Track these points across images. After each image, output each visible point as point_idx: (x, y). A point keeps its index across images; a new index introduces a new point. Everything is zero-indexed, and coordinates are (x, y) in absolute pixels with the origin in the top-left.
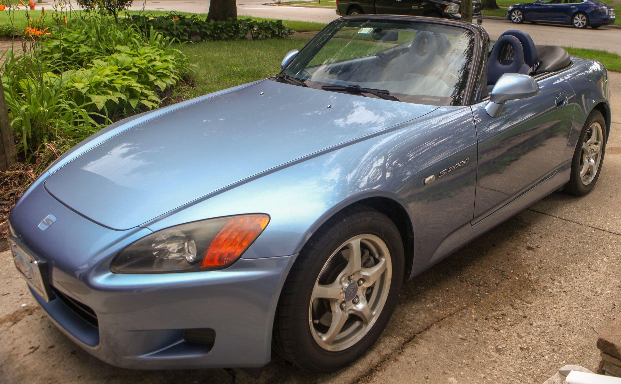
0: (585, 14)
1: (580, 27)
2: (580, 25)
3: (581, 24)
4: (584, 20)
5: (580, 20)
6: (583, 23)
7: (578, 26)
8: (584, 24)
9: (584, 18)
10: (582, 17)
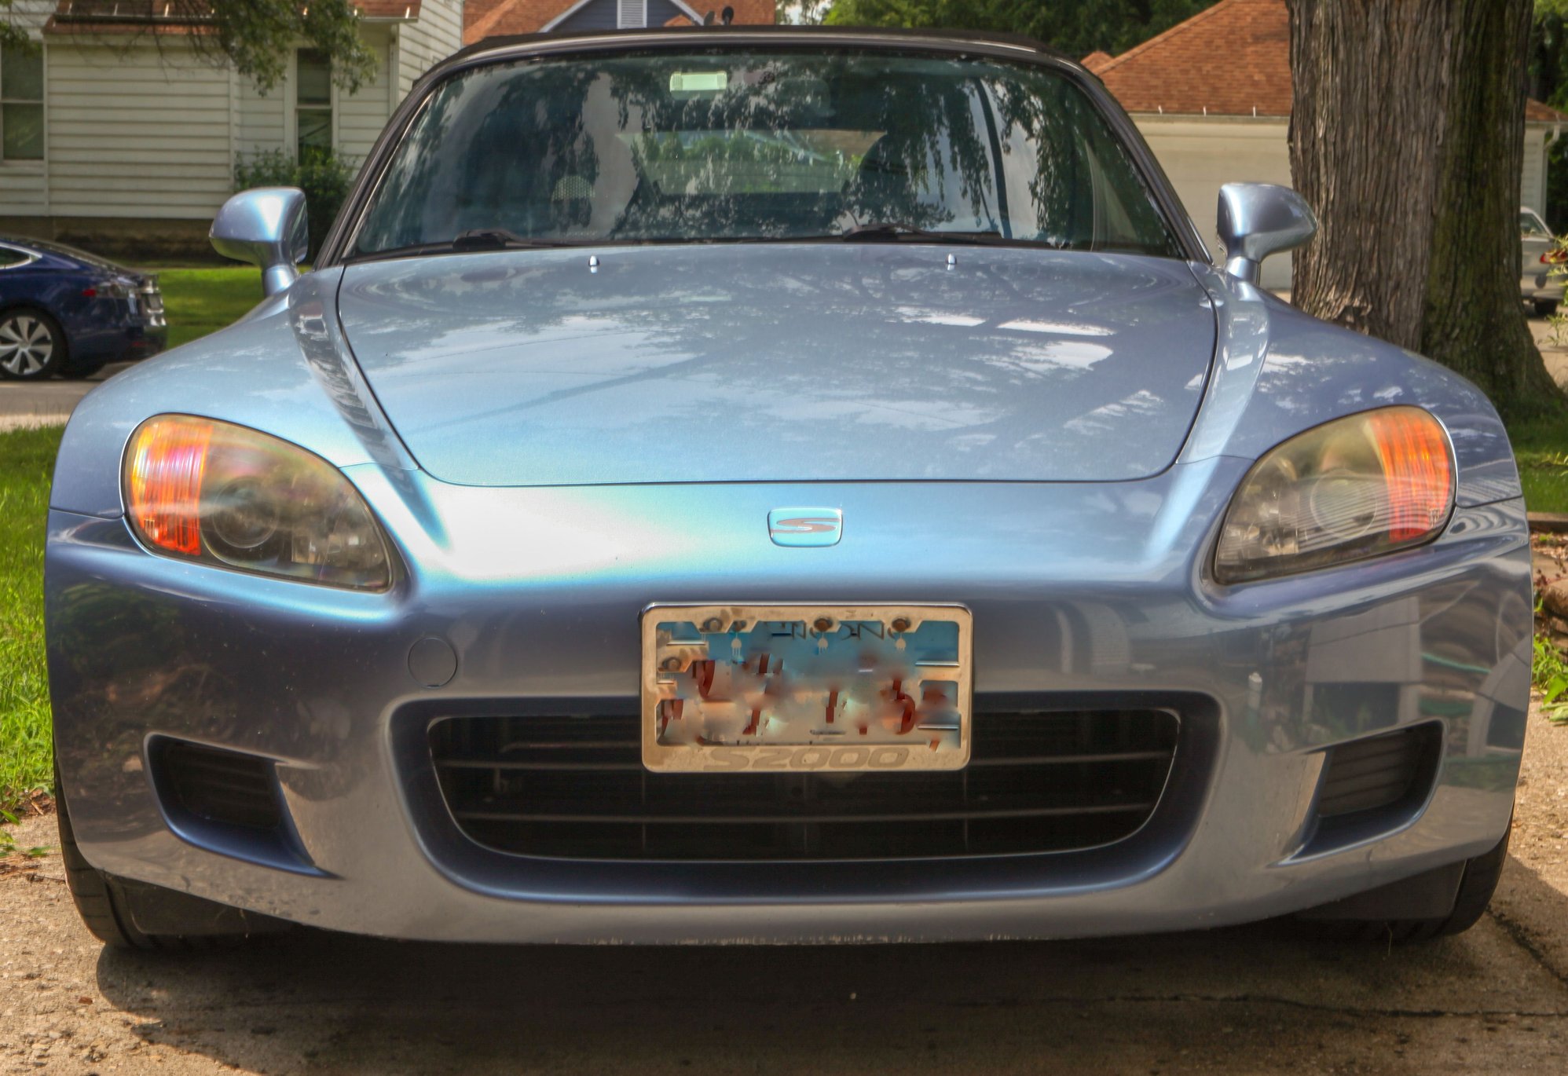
0: (41, 312)
1: (27, 371)
2: (24, 363)
3: (31, 359)
4: (42, 340)
5: (24, 344)
6: (39, 356)
7: (16, 371)
8: (46, 360)
9: (42, 330)
10: (32, 328)
